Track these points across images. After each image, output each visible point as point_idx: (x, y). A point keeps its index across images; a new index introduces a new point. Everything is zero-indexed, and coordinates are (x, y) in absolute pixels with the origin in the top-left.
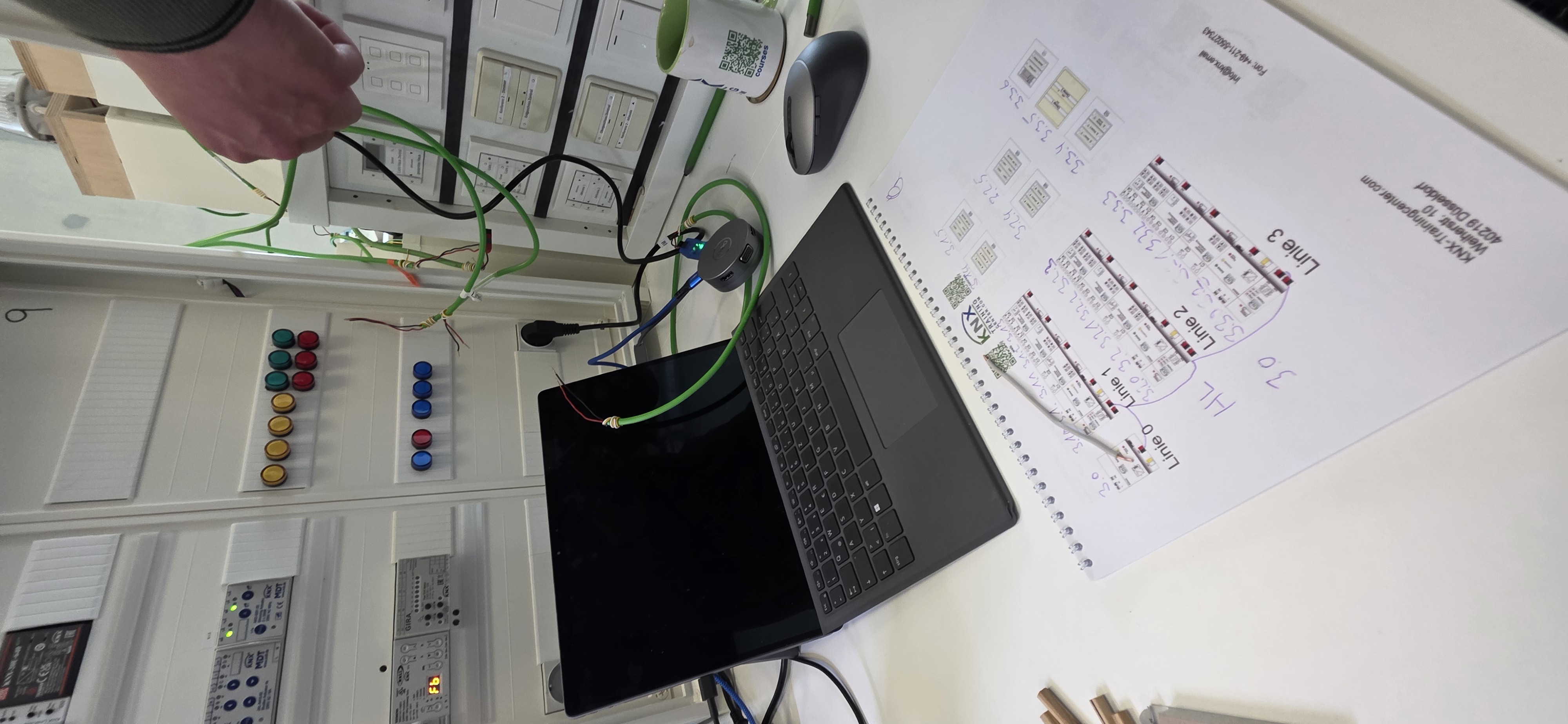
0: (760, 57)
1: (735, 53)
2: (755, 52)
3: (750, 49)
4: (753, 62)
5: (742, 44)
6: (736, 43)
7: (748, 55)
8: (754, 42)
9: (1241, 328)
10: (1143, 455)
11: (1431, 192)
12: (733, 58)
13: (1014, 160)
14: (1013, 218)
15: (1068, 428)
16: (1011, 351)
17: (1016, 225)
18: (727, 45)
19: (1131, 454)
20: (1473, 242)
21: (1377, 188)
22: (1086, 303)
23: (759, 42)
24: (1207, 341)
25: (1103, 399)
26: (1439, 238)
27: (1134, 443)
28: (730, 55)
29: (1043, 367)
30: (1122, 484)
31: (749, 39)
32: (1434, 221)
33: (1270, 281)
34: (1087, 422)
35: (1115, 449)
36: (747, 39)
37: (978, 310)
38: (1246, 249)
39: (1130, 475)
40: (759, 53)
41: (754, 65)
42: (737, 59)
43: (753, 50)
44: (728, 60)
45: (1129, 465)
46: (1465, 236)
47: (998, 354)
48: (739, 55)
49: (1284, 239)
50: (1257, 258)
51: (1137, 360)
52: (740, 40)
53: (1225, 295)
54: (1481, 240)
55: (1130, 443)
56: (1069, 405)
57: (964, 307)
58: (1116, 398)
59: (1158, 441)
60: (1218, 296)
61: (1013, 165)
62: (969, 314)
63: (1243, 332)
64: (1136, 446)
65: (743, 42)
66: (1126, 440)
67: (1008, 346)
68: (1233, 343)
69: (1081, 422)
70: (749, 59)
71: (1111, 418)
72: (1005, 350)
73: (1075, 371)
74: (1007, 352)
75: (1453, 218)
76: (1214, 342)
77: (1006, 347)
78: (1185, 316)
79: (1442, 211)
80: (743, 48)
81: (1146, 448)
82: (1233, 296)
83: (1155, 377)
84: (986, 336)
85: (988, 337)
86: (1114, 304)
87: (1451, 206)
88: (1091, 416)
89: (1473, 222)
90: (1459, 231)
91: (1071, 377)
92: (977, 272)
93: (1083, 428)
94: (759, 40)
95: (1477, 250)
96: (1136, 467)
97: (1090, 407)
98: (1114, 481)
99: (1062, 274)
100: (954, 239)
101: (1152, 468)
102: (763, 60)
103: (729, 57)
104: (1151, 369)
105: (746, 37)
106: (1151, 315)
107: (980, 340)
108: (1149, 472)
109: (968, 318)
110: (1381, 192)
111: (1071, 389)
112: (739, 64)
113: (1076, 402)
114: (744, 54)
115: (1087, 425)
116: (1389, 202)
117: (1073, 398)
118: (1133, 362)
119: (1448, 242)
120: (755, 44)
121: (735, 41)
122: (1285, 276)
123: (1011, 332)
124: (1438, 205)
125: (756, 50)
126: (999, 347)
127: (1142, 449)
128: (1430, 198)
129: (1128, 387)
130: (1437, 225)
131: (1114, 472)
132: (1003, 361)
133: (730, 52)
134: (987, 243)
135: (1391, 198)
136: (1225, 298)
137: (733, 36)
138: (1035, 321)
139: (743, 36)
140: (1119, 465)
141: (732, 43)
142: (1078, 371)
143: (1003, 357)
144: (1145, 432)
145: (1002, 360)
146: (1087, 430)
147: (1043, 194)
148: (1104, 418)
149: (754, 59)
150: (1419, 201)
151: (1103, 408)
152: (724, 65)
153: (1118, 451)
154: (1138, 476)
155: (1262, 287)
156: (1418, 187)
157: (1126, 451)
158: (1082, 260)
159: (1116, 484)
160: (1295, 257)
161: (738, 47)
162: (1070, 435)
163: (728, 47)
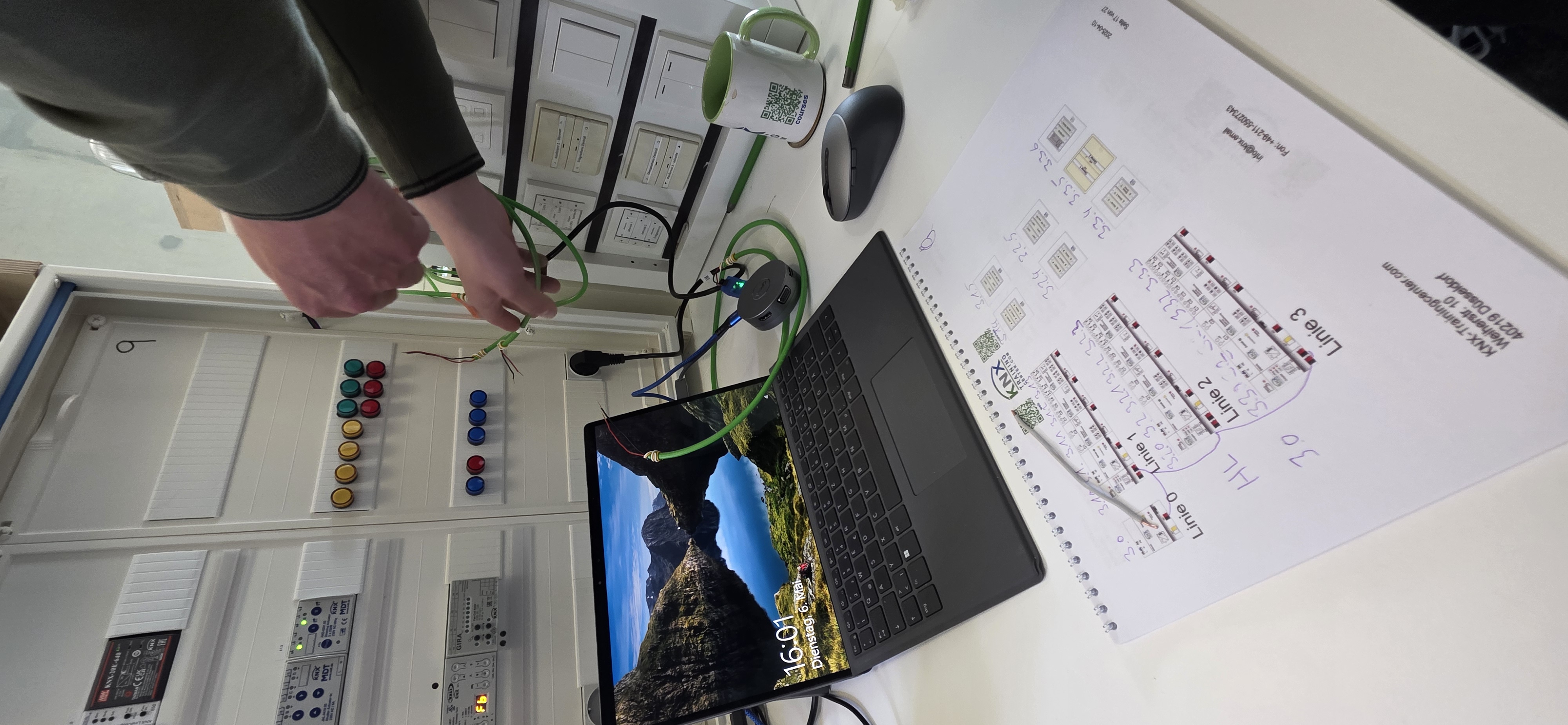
0: (800, 106)
1: (776, 103)
2: (795, 102)
3: (791, 99)
4: (793, 111)
5: (782, 95)
6: (777, 94)
7: (789, 104)
8: (794, 93)
9: (1265, 404)
10: (1168, 523)
11: (1452, 284)
12: (774, 107)
13: (1042, 220)
14: (1041, 278)
15: (1093, 490)
16: (1039, 408)
17: (1045, 285)
18: (769, 96)
19: (1155, 520)
20: (1495, 336)
21: (1399, 275)
22: (1112, 367)
23: (799, 92)
24: (1231, 414)
25: (1129, 463)
26: (1460, 329)
27: (1158, 510)
28: (771, 105)
29: (1070, 427)
30: (1147, 549)
31: (790, 89)
32: (1456, 312)
33: (1293, 359)
34: (1113, 485)
35: (1141, 514)
36: (788, 90)
37: (1007, 366)
38: (1270, 326)
39: (1155, 541)
40: (799, 102)
41: (794, 114)
42: (778, 109)
43: (794, 100)
44: (769, 110)
45: (1154, 532)
46: (1486, 329)
47: (1026, 410)
48: (780, 105)
49: (1307, 318)
50: (1280, 335)
51: (1162, 427)
52: (781, 91)
53: (1248, 370)
54: (1503, 334)
55: (1154, 509)
56: (1095, 467)
57: (993, 361)
58: (1141, 464)
59: (1182, 510)
60: (1242, 370)
61: (1042, 226)
62: (998, 368)
63: (1266, 408)
64: (1161, 513)
65: (784, 92)
66: (1151, 506)
67: (1036, 403)
68: (1257, 418)
69: (1107, 484)
70: (790, 108)
71: (1136, 483)
72: (1032, 407)
73: (1100, 433)
74: (1035, 409)
75: (1475, 311)
76: (1237, 415)
77: (1034, 404)
78: (1209, 388)
79: (1464, 304)
80: (784, 99)
81: (1170, 516)
82: (1256, 371)
83: (1180, 445)
84: (1014, 391)
85: (1017, 392)
86: (1140, 370)
87: (1473, 299)
88: (1116, 479)
89: (1494, 316)
90: (1481, 324)
91: (1097, 438)
92: (1006, 328)
93: (1109, 490)
94: (799, 90)
95: (1498, 344)
96: (1160, 534)
97: (1115, 469)
98: (1139, 546)
99: (1089, 336)
100: (985, 295)
101: (1176, 536)
102: (803, 109)
103: (770, 108)
104: (1175, 437)
105: (786, 88)
106: (1176, 384)
107: (1009, 395)
108: (1174, 540)
109: (997, 373)
110: (1402, 279)
111: (1098, 451)
112: (779, 113)
113: (1102, 464)
114: (785, 104)
115: (1113, 488)
116: (1411, 289)
117: (1099, 460)
118: (1158, 429)
119: (1470, 334)
120: (795, 94)
121: (776, 92)
122: (1307, 356)
123: (1038, 390)
124: (1459, 297)
125: (797, 99)
126: (1027, 404)
127: (1167, 517)
128: (1451, 289)
129: (1153, 453)
130: (1459, 316)
131: (1139, 537)
132: (1031, 417)
133: (771, 103)
134: (1016, 301)
135: (1413, 286)
136: (1249, 373)
137: (774, 88)
138: (1062, 381)
139: (784, 88)
140: (1144, 530)
141: (773, 94)
142: (1104, 433)
143: (1031, 414)
144: (1170, 500)
145: (1029, 416)
146: (1113, 493)
147: (1071, 256)
148: (1129, 482)
149: (794, 108)
150: (1440, 291)
151: (1129, 473)
152: (766, 115)
153: (1143, 516)
154: (1162, 542)
155: (1285, 365)
156: (1439, 277)
157: (1151, 517)
158: (1108, 324)
159: (1140, 549)
160: (1317, 337)
161: (779, 98)
162: (1096, 496)
163: (770, 98)
